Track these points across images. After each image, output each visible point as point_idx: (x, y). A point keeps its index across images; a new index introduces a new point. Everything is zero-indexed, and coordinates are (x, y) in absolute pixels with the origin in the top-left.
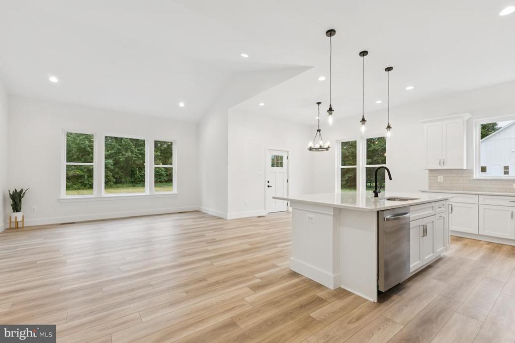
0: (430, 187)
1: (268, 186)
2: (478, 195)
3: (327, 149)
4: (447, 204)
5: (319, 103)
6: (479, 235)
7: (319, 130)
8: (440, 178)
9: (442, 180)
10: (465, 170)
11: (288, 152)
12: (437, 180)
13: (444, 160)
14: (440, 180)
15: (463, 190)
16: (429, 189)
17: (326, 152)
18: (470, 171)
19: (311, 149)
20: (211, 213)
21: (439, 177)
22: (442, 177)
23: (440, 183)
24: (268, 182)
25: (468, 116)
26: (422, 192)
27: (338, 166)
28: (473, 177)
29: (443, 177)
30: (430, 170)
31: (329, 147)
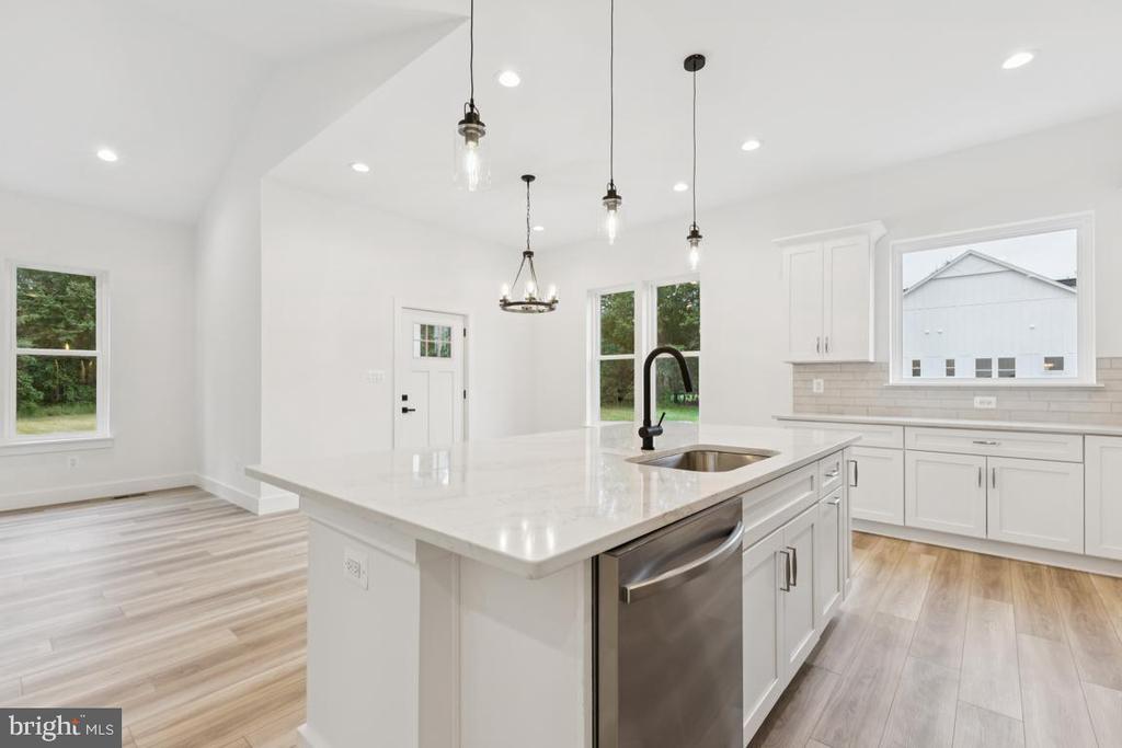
0: (797, 406)
1: (405, 410)
2: (904, 426)
3: (551, 306)
4: (846, 459)
5: (528, 179)
6: (905, 528)
7: (528, 254)
8: (818, 385)
9: (822, 391)
10: (872, 363)
11: (465, 317)
12: (812, 389)
13: (827, 339)
14: (818, 389)
15: (868, 414)
16: (795, 411)
17: (548, 315)
18: (880, 368)
19: (505, 304)
20: (222, 495)
21: (815, 381)
22: (821, 381)
23: (818, 396)
24: (405, 398)
25: (878, 229)
26: (780, 419)
27: (591, 354)
28: (888, 381)
29: (825, 381)
30: (795, 364)
31: (555, 302)
